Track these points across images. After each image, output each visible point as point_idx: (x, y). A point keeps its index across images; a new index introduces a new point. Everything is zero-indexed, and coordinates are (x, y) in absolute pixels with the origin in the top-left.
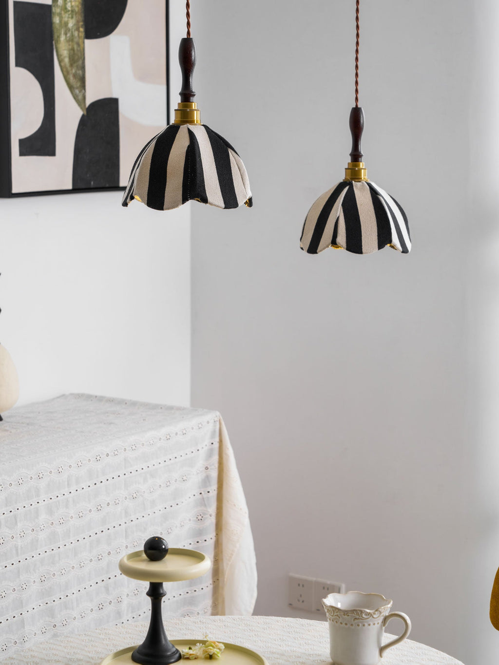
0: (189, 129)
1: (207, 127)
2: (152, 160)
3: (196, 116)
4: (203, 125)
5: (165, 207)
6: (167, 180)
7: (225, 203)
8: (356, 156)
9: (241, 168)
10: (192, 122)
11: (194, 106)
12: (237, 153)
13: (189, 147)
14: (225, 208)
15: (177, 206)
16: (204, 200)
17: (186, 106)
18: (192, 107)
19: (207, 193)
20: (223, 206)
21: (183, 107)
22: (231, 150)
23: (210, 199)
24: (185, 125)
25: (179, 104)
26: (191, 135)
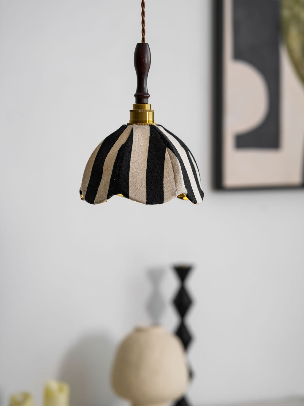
0: (132, 129)
5: (95, 201)
6: (103, 176)
13: (122, 145)
14: (146, 203)
20: (145, 201)
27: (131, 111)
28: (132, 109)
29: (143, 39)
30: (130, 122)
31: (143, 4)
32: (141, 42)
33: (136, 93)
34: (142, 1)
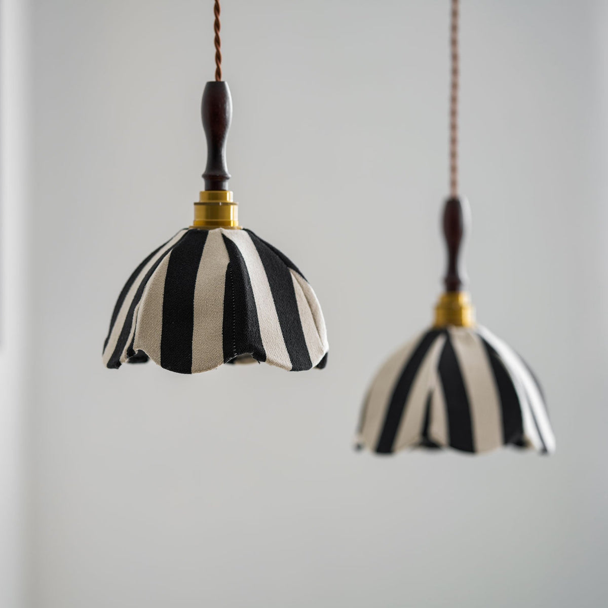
0: (224, 237)
1: (252, 233)
2: (165, 288)
3: (234, 215)
4: (244, 229)
5: (193, 368)
6: (195, 323)
7: (292, 361)
8: (452, 283)
9: (311, 301)
10: (226, 224)
11: (230, 197)
12: (303, 277)
13: (229, 266)
14: (293, 369)
15: (215, 366)
16: (261, 356)
17: (216, 197)
18: (226, 199)
19: (264, 344)
20: (290, 365)
21: (209, 199)
22: (295, 272)
23: (269, 354)
24: (217, 230)
25: (201, 193)
26: (230, 246)
27: (196, 204)
28: (198, 200)
29: (218, 73)
30: (194, 225)
31: (217, 9)
32: (214, 80)
33: (205, 172)
34: (214, 2)
